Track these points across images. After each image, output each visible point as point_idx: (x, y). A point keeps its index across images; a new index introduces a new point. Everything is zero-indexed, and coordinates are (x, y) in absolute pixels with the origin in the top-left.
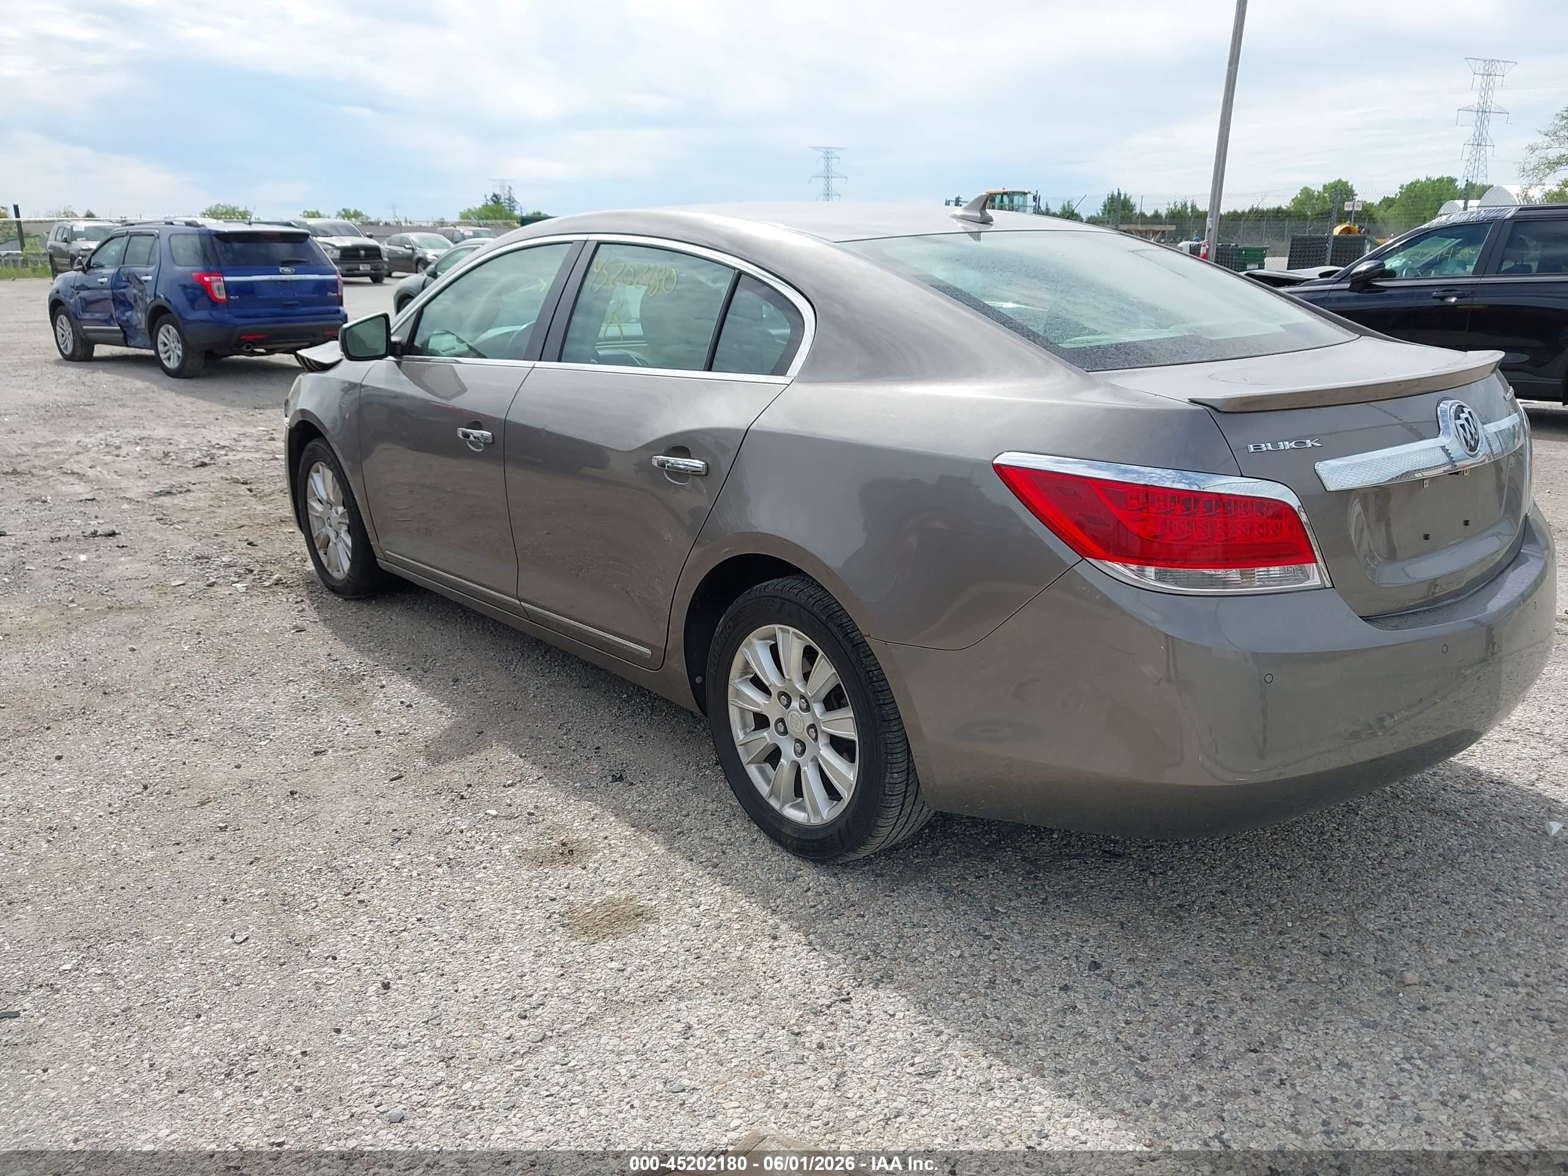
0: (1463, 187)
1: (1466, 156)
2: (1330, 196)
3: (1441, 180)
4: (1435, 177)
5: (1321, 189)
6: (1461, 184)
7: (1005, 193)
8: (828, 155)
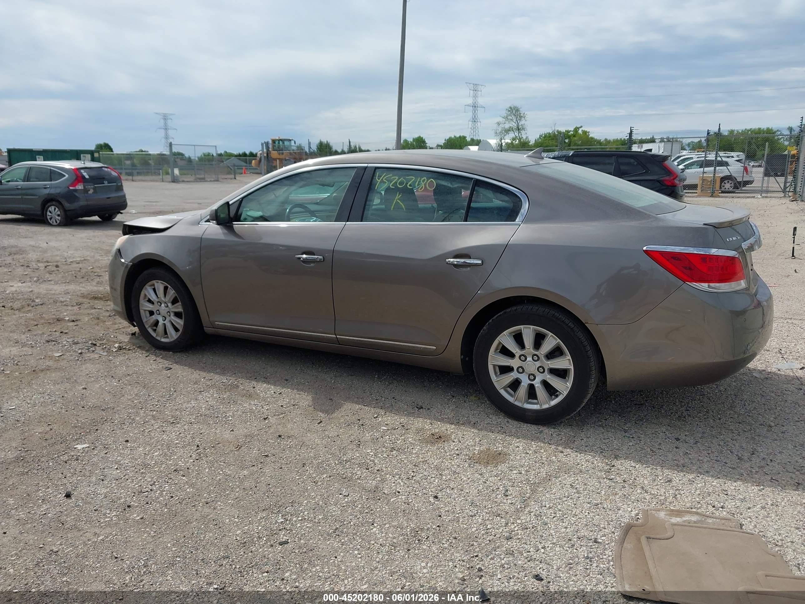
0: (470, 140)
1: (470, 126)
2: (416, 144)
3: (460, 137)
4: (458, 136)
5: (412, 140)
6: (468, 139)
7: (281, 140)
8: (165, 117)
